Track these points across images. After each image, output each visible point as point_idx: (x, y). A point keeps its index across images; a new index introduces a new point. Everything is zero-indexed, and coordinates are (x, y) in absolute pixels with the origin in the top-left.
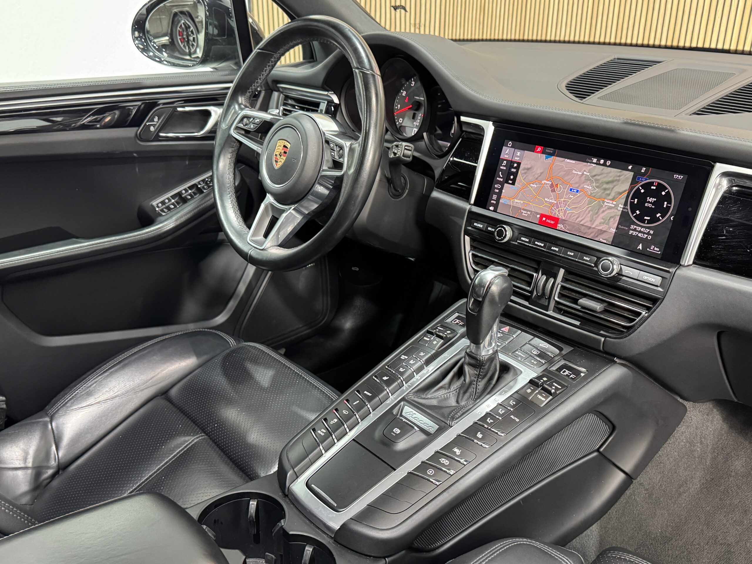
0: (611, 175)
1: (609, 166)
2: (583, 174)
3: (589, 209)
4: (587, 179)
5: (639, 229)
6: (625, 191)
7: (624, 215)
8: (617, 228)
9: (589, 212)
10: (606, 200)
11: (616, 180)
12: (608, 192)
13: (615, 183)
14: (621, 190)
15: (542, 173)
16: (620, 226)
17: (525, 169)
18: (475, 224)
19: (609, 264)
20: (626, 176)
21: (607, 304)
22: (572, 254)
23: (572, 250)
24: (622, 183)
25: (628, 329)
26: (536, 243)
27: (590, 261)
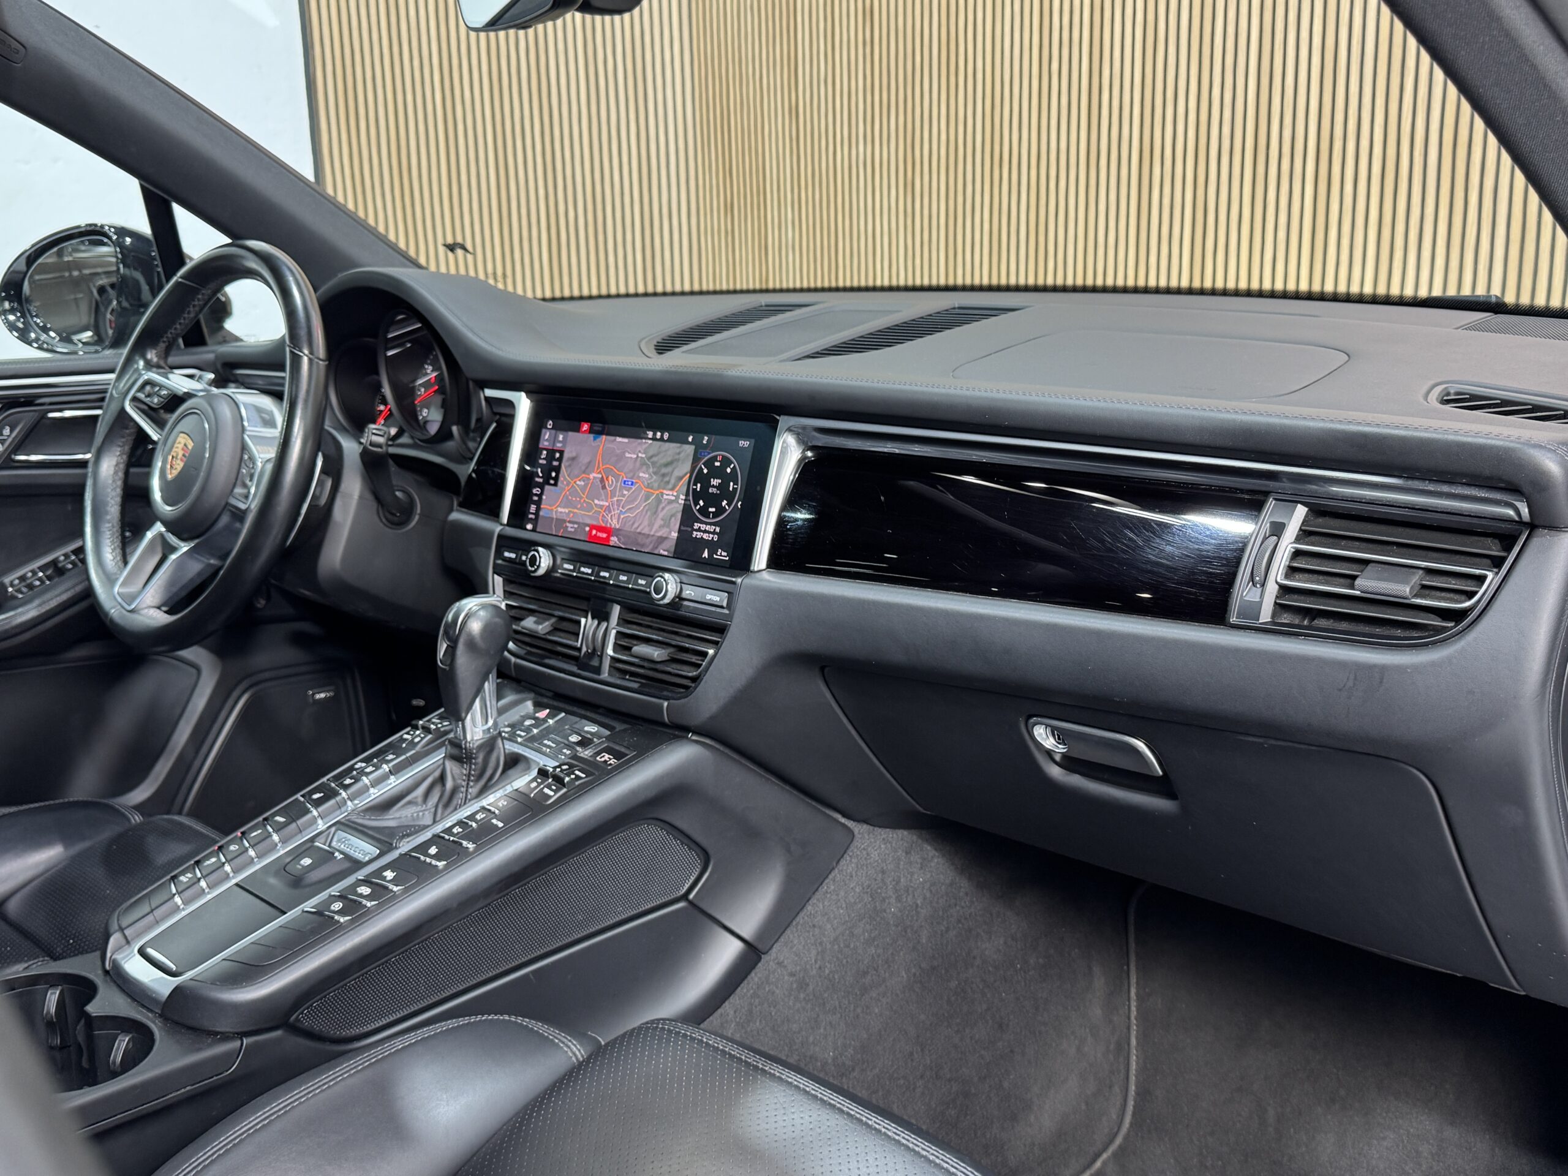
0: (670, 453)
1: (669, 440)
2: (638, 456)
3: (647, 508)
4: (643, 464)
5: (703, 527)
6: (686, 474)
7: (687, 510)
8: (680, 531)
9: (647, 512)
10: (665, 492)
11: (675, 460)
12: (667, 479)
13: (674, 465)
14: (681, 474)
15: (590, 463)
16: (682, 528)
17: (569, 459)
18: (506, 554)
19: (662, 584)
20: (687, 453)
21: (673, 648)
22: (625, 578)
23: (626, 572)
24: (683, 462)
25: (695, 681)
26: (582, 569)
27: (646, 585)
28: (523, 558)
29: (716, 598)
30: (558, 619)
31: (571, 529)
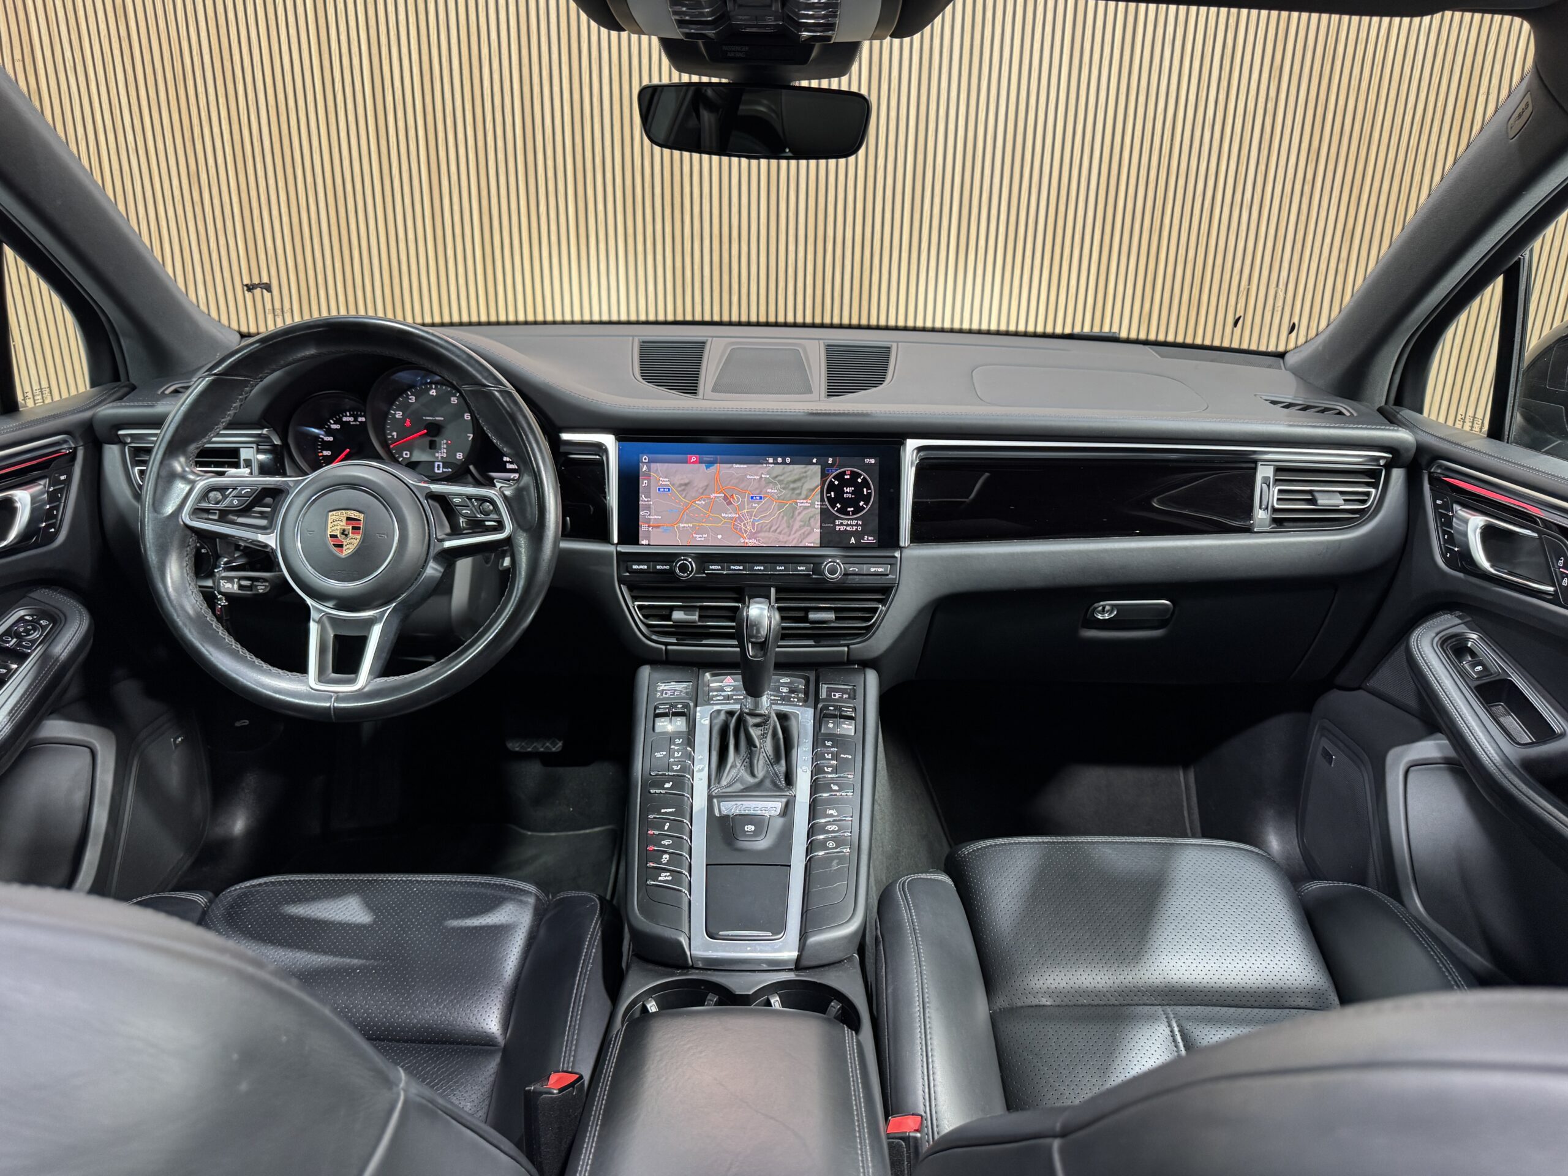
0: (795, 472)
1: (790, 464)
2: (761, 478)
4: (768, 482)
5: (845, 522)
6: (817, 486)
7: (824, 512)
8: (821, 527)
9: (783, 517)
10: (798, 501)
11: (803, 477)
13: (803, 481)
14: (812, 487)
15: (707, 486)
16: (824, 525)
17: (681, 485)
18: (635, 567)
19: (835, 567)
20: (813, 471)
21: (836, 610)
22: (783, 568)
23: (781, 563)
24: (811, 478)
25: (868, 629)
26: (732, 567)
27: (807, 570)
28: (658, 567)
29: (880, 570)
30: (702, 608)
31: (700, 539)
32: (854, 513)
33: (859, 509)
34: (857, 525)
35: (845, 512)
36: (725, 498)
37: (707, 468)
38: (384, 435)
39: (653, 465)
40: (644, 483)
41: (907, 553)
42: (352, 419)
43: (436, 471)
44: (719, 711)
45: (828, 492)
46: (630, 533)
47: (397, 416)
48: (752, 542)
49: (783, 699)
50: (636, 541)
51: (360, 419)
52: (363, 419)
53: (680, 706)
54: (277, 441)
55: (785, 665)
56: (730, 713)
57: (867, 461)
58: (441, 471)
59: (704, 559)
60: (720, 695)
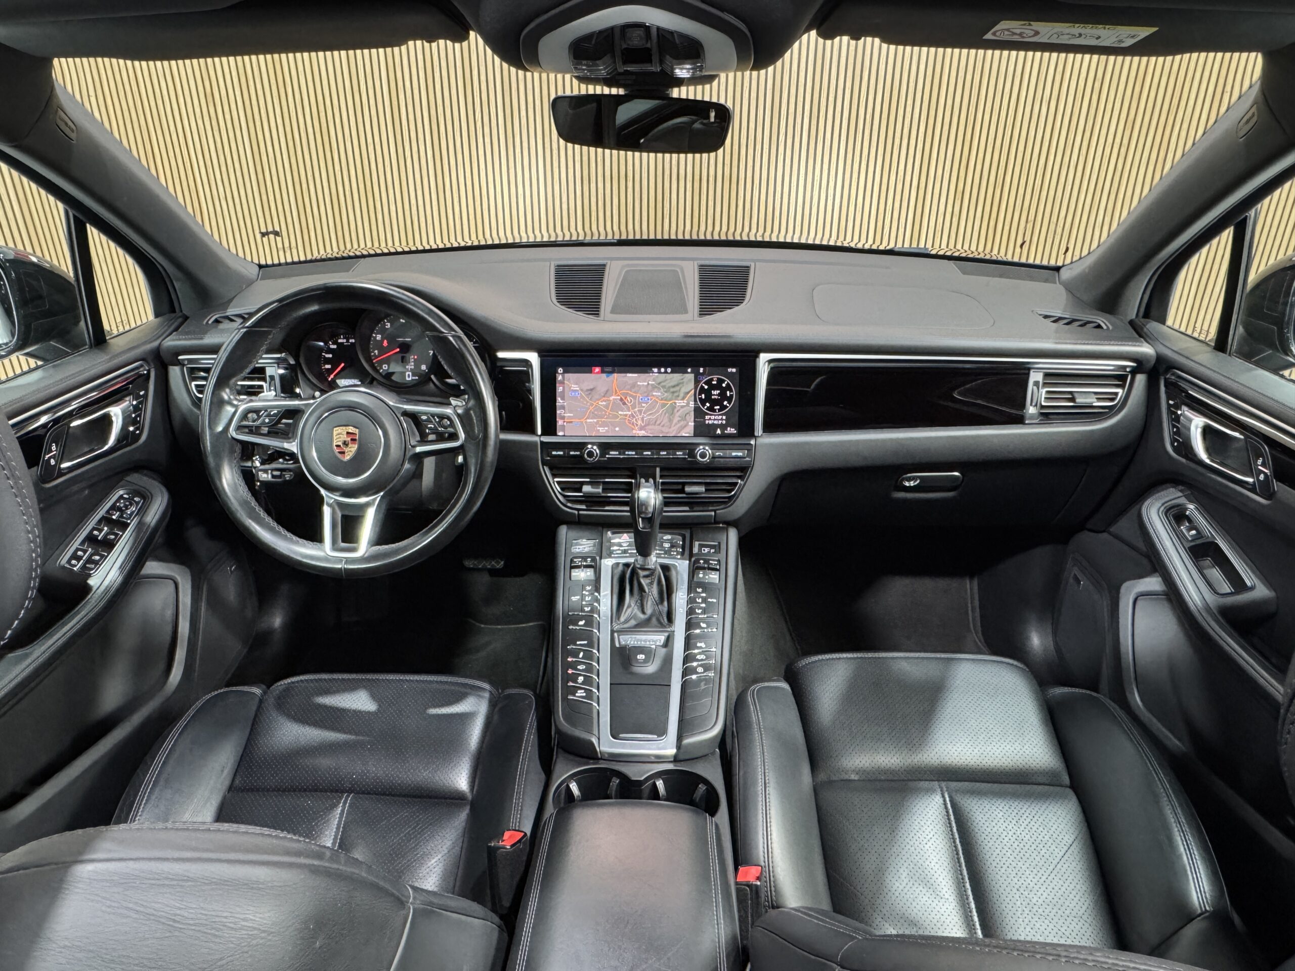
0: (674, 379)
1: (672, 372)
2: (648, 384)
3: (664, 412)
4: (654, 387)
5: (713, 417)
6: (691, 390)
7: (697, 410)
8: (695, 421)
9: (665, 414)
10: (677, 401)
11: (680, 383)
12: (676, 394)
13: (681, 385)
14: (687, 391)
15: (607, 391)
16: (697, 420)
17: (588, 390)
18: (554, 453)
19: (705, 451)
20: (689, 377)
21: (706, 484)
22: (665, 453)
23: (663, 450)
24: (687, 383)
25: (730, 498)
26: (627, 453)
27: (683, 455)
28: (572, 453)
29: (740, 454)
30: (604, 483)
31: (602, 430)
32: (720, 410)
33: (723, 407)
34: (722, 419)
35: (711, 409)
36: (621, 400)
37: (607, 376)
38: (369, 353)
39: (566, 375)
40: (560, 389)
41: (760, 441)
42: (345, 341)
43: (407, 379)
44: (618, 564)
45: (700, 394)
46: (550, 427)
47: (378, 338)
48: (642, 433)
49: (666, 553)
50: (554, 433)
51: (351, 341)
52: (353, 341)
53: (589, 559)
54: (292, 362)
55: (669, 525)
56: (627, 565)
57: (730, 370)
58: (410, 379)
59: (605, 447)
60: (619, 550)
